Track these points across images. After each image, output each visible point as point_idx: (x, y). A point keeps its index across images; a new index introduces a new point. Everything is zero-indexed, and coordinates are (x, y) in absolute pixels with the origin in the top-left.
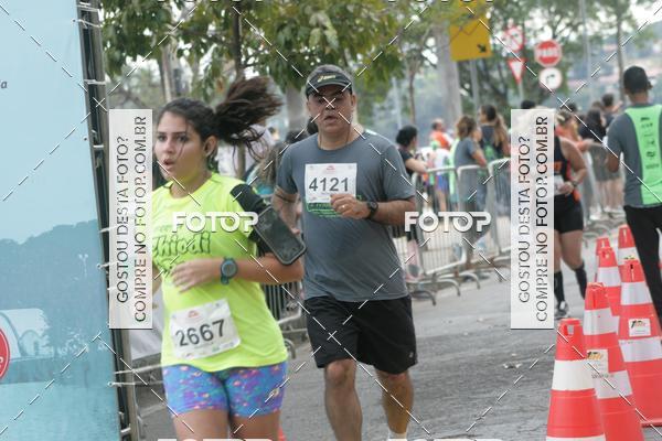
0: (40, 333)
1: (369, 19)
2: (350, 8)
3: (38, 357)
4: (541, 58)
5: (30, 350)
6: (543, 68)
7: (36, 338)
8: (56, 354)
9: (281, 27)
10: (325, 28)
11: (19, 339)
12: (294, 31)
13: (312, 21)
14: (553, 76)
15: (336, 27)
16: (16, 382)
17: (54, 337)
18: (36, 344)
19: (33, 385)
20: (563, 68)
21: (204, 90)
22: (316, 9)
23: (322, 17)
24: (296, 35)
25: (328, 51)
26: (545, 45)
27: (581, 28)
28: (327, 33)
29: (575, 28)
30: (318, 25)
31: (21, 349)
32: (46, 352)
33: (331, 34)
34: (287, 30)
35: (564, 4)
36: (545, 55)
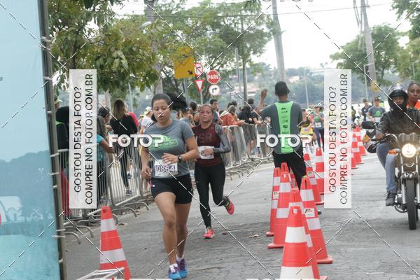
0: (18, 209)
1: (144, 55)
2: (134, 49)
3: (16, 222)
4: (210, 80)
5: (12, 218)
6: (210, 85)
7: (15, 212)
8: (26, 220)
9: (98, 58)
10: (121, 59)
11: (6, 212)
12: (105, 60)
13: (114, 55)
14: (216, 89)
15: (127, 58)
16: (5, 234)
17: (25, 212)
18: (15, 215)
19: (13, 236)
20: (219, 84)
21: (57, 90)
22: (117, 49)
23: (120, 53)
24: (105, 62)
25: (122, 71)
26: (210, 74)
27: (225, 65)
28: (122, 61)
30: (117, 58)
31: (7, 217)
32: (20, 219)
33: (125, 62)
34: (101, 60)
35: (216, 53)
36: (212, 78)
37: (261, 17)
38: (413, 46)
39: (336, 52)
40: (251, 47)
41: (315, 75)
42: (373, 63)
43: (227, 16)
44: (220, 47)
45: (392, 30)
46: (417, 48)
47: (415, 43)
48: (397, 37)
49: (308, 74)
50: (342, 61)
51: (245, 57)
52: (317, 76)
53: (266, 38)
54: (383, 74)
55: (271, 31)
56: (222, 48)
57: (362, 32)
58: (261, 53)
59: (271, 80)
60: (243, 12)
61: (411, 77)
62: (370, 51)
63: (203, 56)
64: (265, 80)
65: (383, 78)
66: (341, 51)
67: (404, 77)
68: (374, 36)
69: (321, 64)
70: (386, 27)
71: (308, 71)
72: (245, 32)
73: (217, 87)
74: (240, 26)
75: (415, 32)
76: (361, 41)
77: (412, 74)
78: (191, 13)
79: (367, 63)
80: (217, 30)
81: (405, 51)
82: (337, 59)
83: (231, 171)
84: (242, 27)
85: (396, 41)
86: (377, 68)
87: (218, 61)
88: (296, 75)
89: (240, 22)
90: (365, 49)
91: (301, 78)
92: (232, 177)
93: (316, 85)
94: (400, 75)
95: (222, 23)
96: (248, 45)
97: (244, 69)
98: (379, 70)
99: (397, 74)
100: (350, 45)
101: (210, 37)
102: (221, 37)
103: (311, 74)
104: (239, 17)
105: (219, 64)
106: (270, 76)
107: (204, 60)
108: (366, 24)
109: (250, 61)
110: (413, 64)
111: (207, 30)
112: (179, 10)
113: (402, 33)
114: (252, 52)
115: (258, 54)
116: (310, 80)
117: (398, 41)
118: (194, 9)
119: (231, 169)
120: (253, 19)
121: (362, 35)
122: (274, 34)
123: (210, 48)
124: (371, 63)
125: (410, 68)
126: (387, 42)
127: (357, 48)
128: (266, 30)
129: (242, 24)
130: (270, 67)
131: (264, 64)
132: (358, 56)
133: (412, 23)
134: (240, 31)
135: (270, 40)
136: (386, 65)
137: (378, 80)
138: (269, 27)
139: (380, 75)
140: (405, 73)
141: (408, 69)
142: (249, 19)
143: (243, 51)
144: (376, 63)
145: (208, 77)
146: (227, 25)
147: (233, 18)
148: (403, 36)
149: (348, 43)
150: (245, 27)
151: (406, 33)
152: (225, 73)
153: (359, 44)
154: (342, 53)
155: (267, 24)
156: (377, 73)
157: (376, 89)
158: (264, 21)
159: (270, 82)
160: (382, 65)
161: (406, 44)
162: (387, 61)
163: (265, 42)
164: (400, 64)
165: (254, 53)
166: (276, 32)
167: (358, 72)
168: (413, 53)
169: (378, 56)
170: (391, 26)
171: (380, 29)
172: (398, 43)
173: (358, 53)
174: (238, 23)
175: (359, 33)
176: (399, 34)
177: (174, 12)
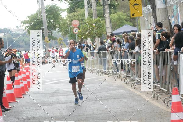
38: (69, 17)
41: (13, 33)
42: (46, 27)
45: (57, 8)
46: (71, 18)
47: (71, 16)
48: (60, 12)
49: (10, 32)
50: (28, 25)
52: (14, 33)
54: (52, 33)
57: (40, 9)
61: (68, 35)
62: (45, 19)
65: (52, 35)
66: (28, 19)
67: (64, 35)
68: (47, 11)
69: (17, 27)
70: (54, 6)
71: (9, 30)
75: (71, 9)
76: (39, 13)
77: (69, 34)
79: (43, 26)
81: (65, 20)
82: (26, 24)
85: (60, 14)
86: (48, 29)
88: (2, 32)
90: (42, 18)
91: (5, 35)
94: (62, 34)
98: (50, 31)
99: (61, 33)
100: (33, 16)
103: (11, 32)
108: (43, 4)
110: (69, 27)
113: (63, 9)
117: (61, 14)
121: (40, 10)
124: (45, 27)
125: (68, 30)
126: (54, 15)
132: (37, 23)
133: (69, 4)
136: (54, 28)
137: (49, 37)
139: (51, 34)
140: (65, 32)
141: (66, 30)
144: (48, 27)
148: (64, 11)
149: (32, 15)
151: (66, 10)
153: (38, 15)
154: (28, 20)
156: (48, 33)
157: (47, 41)
160: (51, 28)
161: (66, 16)
162: (54, 26)
164: (62, 28)
168: (70, 21)
169: (49, 23)
170: (57, 6)
171: (50, 7)
172: (61, 15)
176: (61, 10)
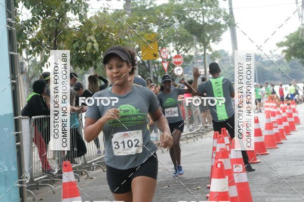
2: (105, 35)
4: (175, 62)
6: (175, 66)
10: (93, 42)
12: (80, 44)
13: (88, 39)
14: (179, 70)
15: (98, 42)
20: (183, 66)
22: (90, 34)
23: (92, 38)
25: (94, 52)
26: (176, 57)
27: (189, 51)
28: (94, 44)
29: (187, 51)
30: (90, 42)
33: (96, 45)
34: (77, 43)
35: (182, 41)
36: (176, 61)
37: (219, 12)
39: (281, 41)
40: (211, 36)
43: (191, 10)
44: (184, 36)
51: (205, 45)
53: (223, 29)
55: (227, 23)
56: (186, 37)
58: (218, 41)
59: (229, 64)
60: (204, 8)
63: (171, 43)
64: (224, 64)
72: (206, 24)
73: (181, 68)
74: (201, 19)
78: (161, 8)
80: (183, 22)
83: (188, 136)
84: (203, 19)
87: (183, 48)
89: (201, 15)
92: (188, 141)
93: (266, 68)
95: (187, 17)
96: (208, 35)
97: (204, 55)
101: (177, 28)
102: (186, 28)
104: (200, 12)
105: (184, 50)
106: (229, 60)
107: (171, 46)
109: (209, 47)
111: (174, 22)
112: (152, 6)
114: (211, 40)
115: (217, 42)
116: (262, 65)
118: (164, 5)
119: (187, 134)
120: (212, 13)
122: (229, 25)
123: (177, 36)
127: (298, 38)
128: (223, 22)
129: (203, 17)
130: (228, 53)
131: (223, 51)
134: (201, 23)
135: (226, 30)
138: (225, 20)
142: (209, 14)
143: (204, 39)
145: (174, 60)
146: (191, 18)
147: (196, 13)
150: (206, 20)
152: (189, 57)
155: (224, 17)
158: (221, 15)
159: (228, 66)
163: (222, 32)
165: (213, 42)
166: (231, 24)
167: (299, 58)
173: (299, 41)
174: (199, 17)
175: (300, 26)
177: (147, 8)
